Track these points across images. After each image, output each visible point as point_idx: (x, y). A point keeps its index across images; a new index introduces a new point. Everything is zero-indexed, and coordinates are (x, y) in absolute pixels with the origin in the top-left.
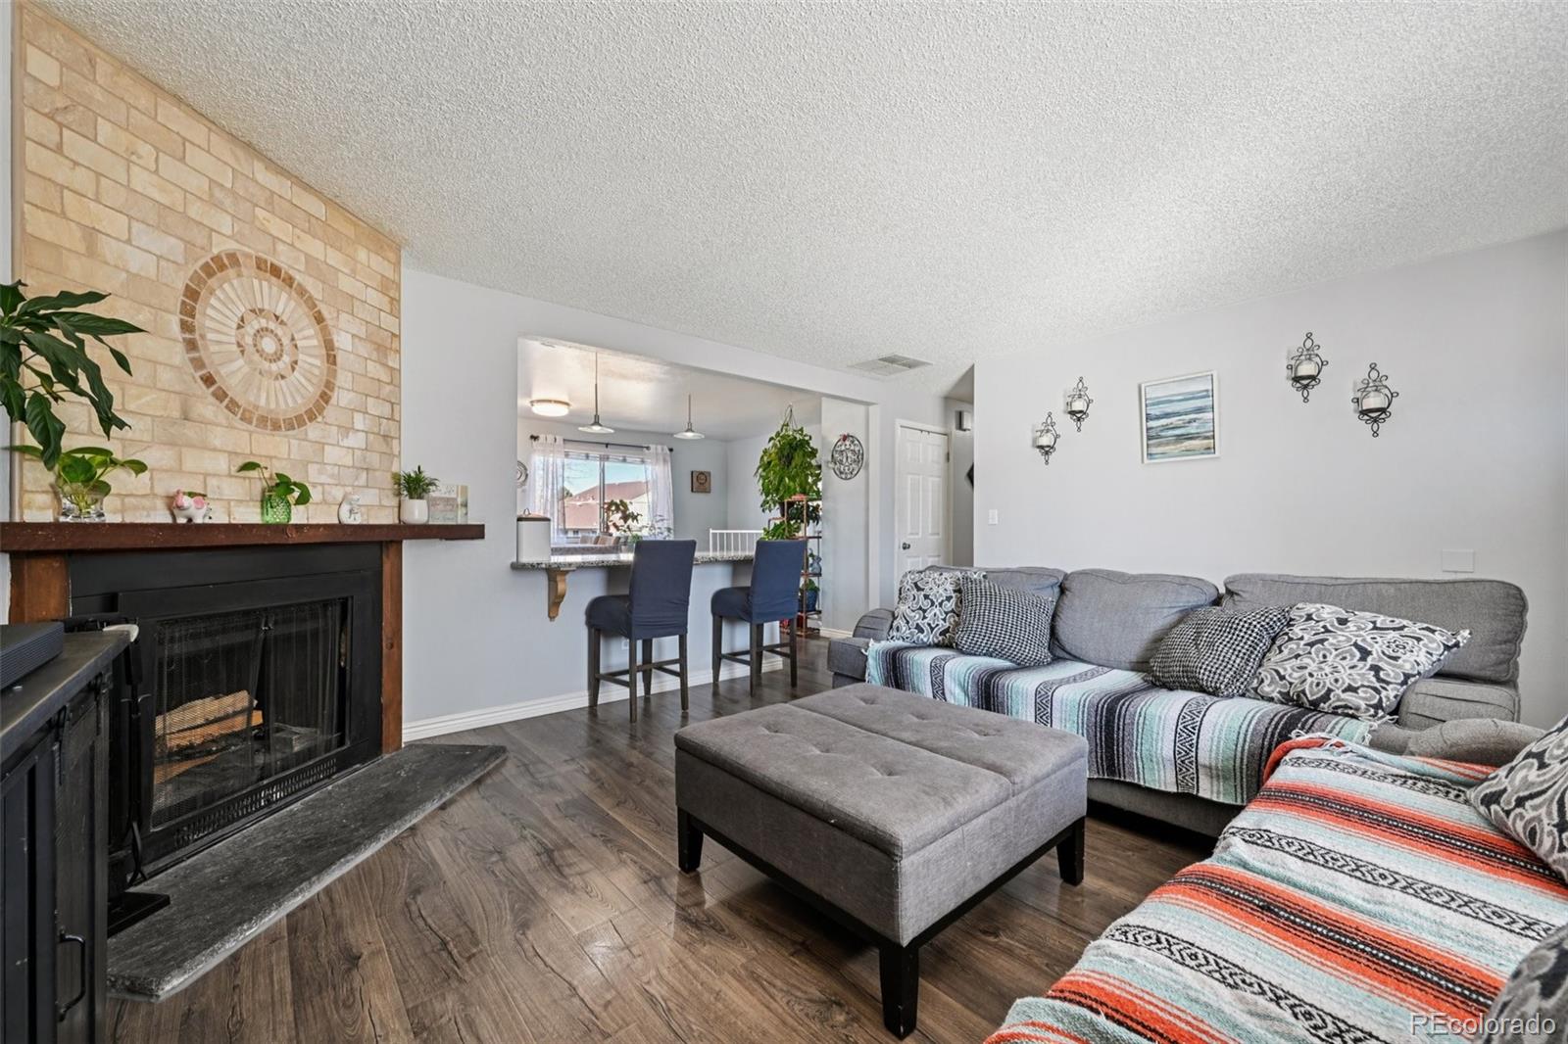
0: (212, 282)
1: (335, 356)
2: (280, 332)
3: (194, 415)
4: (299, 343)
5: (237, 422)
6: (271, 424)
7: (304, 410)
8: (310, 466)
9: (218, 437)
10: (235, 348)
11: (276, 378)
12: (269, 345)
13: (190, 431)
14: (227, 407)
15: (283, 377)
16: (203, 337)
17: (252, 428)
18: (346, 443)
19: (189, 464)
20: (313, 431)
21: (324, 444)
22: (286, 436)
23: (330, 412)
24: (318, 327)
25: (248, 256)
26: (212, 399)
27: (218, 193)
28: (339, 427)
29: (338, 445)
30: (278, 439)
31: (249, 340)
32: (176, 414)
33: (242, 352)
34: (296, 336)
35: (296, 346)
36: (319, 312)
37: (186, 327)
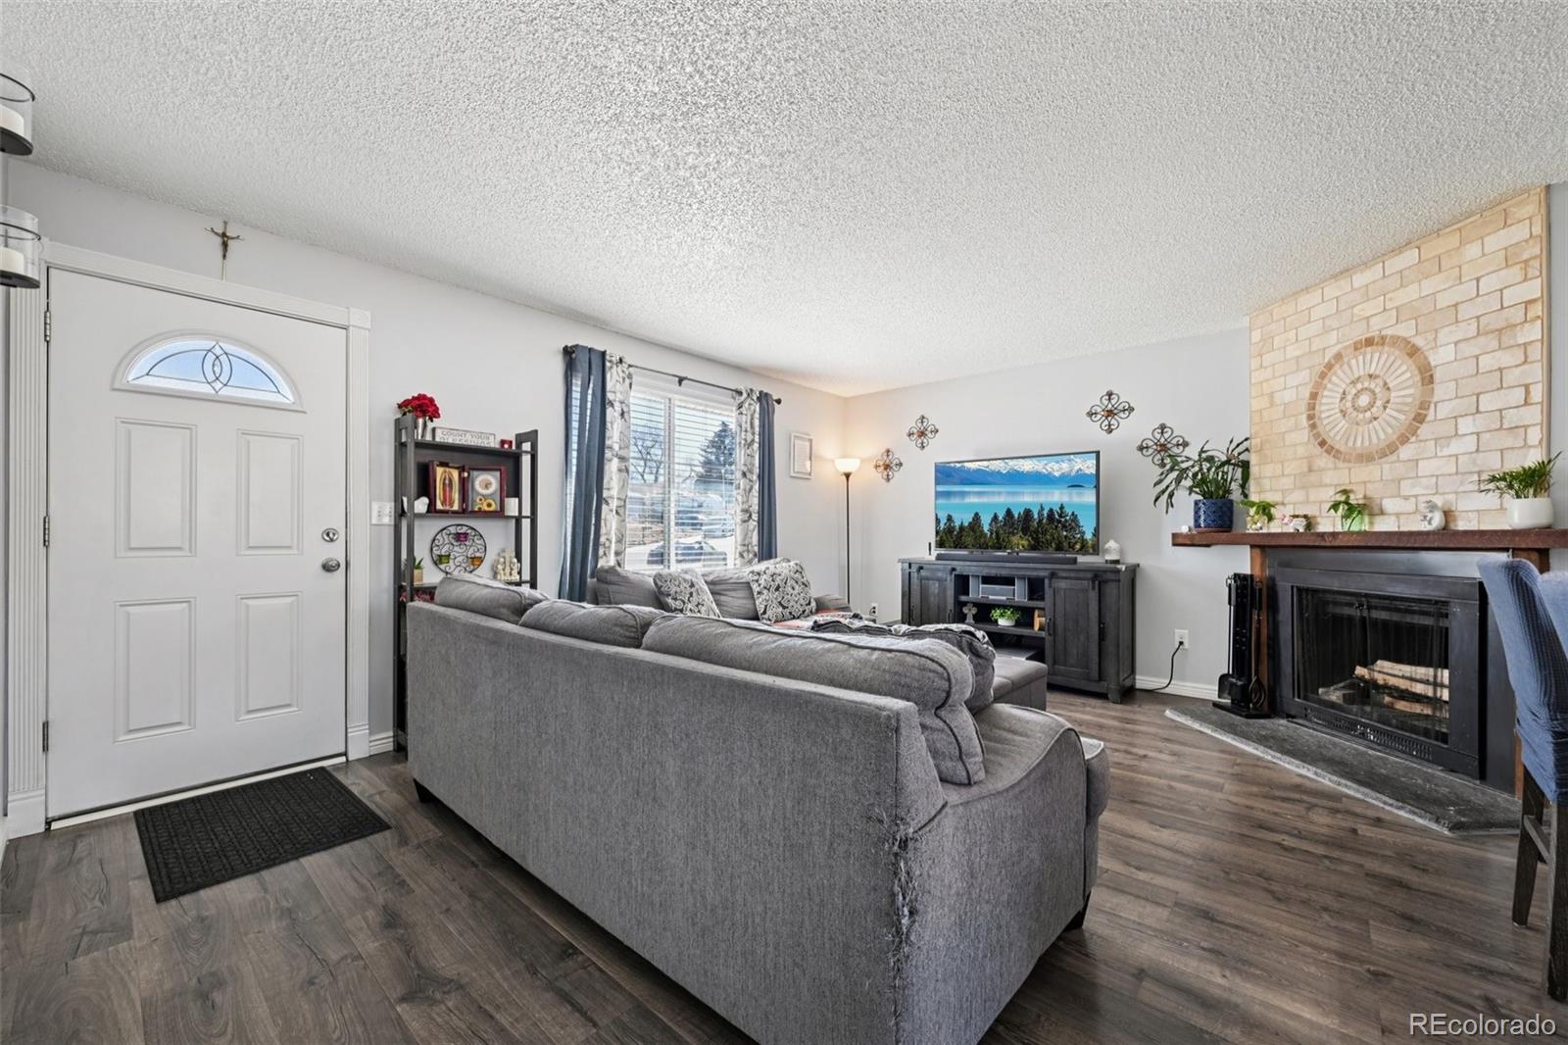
0: (1326, 381)
1: (1431, 376)
2: (1372, 386)
3: (1315, 467)
4: (1391, 385)
5: (1340, 464)
6: (1366, 458)
7: (1395, 437)
8: (1402, 482)
9: (1329, 477)
10: (1339, 415)
11: (1371, 422)
12: (1364, 400)
13: (1313, 477)
14: (1334, 456)
15: (1375, 419)
16: (1320, 418)
17: (1351, 465)
18: (1446, 452)
19: (1312, 498)
20: (1406, 452)
21: (1417, 460)
22: (1378, 464)
23: (1424, 430)
24: (1410, 361)
25: (1346, 348)
26: (1325, 454)
27: (1328, 322)
28: (1436, 440)
29: (1436, 456)
30: (1371, 467)
31: (1349, 404)
32: (1306, 469)
33: (1344, 416)
34: (1388, 381)
35: (1388, 389)
36: (1414, 345)
37: (1310, 417)
